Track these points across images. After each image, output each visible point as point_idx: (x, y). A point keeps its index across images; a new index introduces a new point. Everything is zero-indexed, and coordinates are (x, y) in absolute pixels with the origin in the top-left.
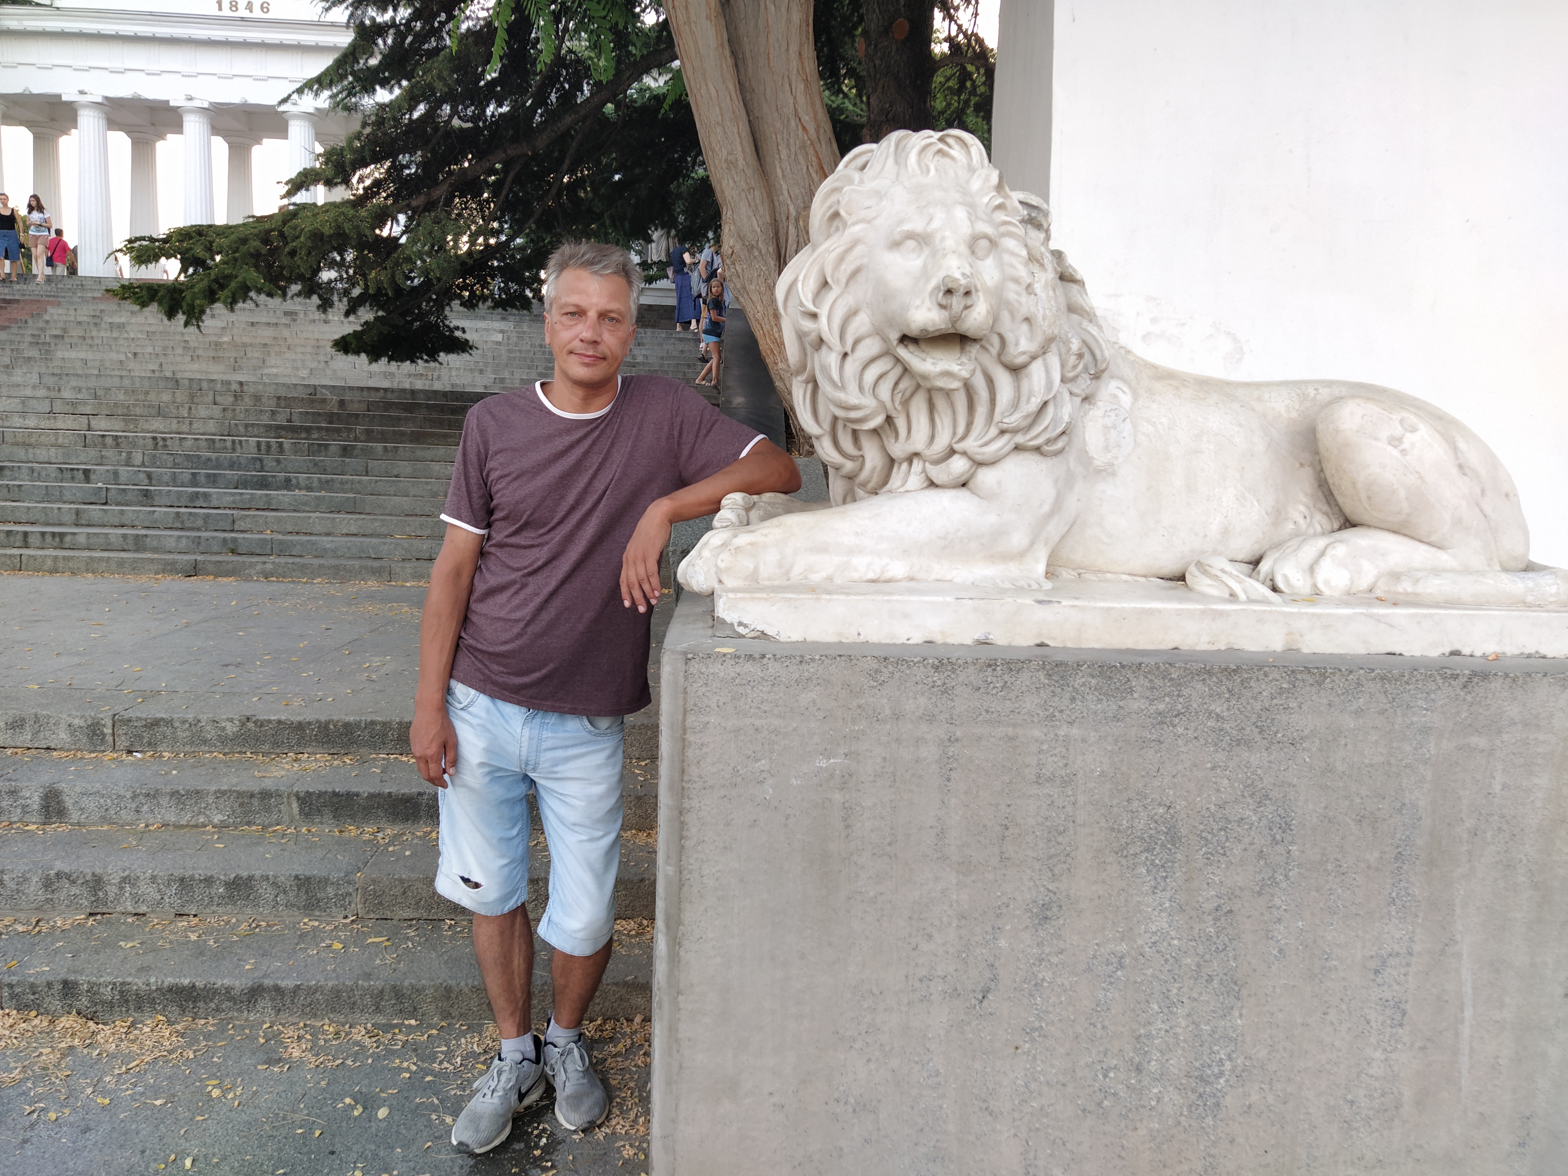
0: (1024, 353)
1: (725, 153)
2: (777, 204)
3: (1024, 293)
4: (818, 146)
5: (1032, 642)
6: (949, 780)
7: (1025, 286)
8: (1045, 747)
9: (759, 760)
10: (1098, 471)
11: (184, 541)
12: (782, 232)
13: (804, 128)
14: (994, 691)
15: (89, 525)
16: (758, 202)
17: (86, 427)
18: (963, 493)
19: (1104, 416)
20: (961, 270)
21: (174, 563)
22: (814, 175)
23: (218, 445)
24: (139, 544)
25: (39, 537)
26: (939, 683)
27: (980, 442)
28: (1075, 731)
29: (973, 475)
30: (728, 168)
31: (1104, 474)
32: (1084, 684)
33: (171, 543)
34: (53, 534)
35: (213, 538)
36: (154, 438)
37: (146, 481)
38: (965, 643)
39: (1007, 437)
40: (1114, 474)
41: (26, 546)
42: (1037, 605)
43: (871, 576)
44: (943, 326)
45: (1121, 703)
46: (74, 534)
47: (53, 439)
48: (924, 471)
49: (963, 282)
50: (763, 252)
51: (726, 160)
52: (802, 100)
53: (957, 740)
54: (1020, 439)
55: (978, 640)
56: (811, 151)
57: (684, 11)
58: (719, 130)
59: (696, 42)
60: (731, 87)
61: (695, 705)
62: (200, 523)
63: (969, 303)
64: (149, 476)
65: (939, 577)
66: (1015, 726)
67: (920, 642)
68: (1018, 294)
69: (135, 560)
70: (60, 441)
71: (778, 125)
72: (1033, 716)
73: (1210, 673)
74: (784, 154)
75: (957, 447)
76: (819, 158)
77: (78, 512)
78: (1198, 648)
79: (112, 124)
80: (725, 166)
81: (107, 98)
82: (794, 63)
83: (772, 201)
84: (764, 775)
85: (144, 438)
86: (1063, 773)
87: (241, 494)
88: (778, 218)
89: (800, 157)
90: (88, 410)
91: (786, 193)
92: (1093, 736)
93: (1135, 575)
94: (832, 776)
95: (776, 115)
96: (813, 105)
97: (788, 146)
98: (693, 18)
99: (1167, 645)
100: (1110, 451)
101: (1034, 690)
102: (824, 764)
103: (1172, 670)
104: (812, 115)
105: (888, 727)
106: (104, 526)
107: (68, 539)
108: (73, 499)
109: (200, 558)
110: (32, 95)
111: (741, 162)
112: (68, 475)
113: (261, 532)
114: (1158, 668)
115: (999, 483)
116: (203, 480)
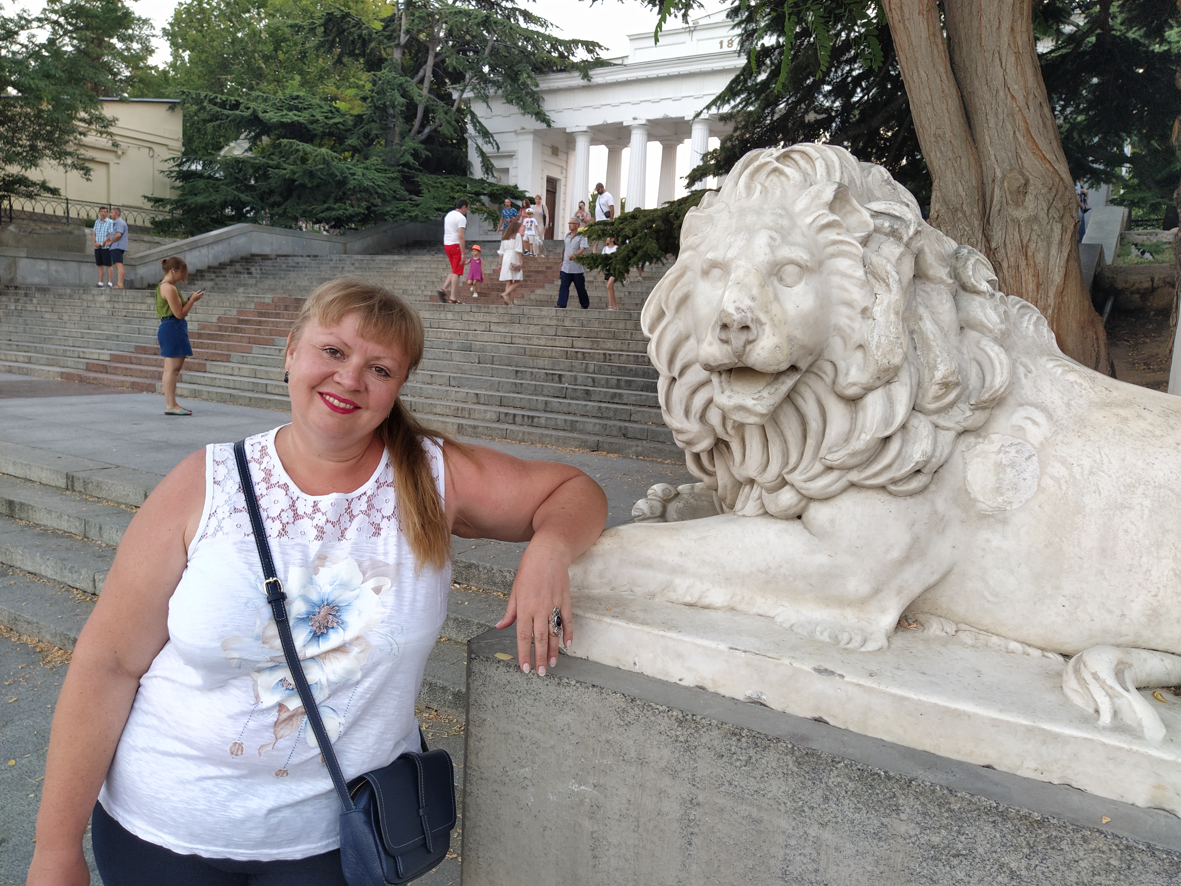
0: (854, 384)
1: (933, 127)
2: (984, 168)
3: (859, 317)
4: (1026, 112)
5: (809, 715)
6: (690, 844)
7: (859, 310)
8: (793, 842)
9: (523, 767)
10: (983, 516)
11: (598, 426)
12: (988, 194)
13: (1013, 97)
14: (738, 764)
15: (551, 412)
16: (964, 168)
17: (570, 345)
18: (796, 526)
19: (999, 451)
20: (736, 304)
21: (586, 442)
22: (1021, 139)
23: (640, 360)
24: (572, 427)
25: (521, 417)
26: (682, 739)
27: (804, 477)
28: (827, 835)
29: (805, 508)
30: (937, 142)
31: (992, 520)
32: (839, 785)
33: (590, 428)
34: (528, 417)
35: (614, 426)
36: (605, 354)
37: (591, 384)
38: (736, 697)
39: (835, 475)
40: (1004, 522)
41: (514, 423)
42: (816, 674)
43: (688, 599)
44: (726, 361)
45: (885, 820)
46: (539, 417)
47: (550, 353)
48: (760, 497)
49: (737, 316)
50: (968, 213)
51: (935, 134)
52: (1011, 71)
53: (698, 804)
54: (854, 476)
55: (749, 698)
56: (1018, 117)
57: (899, 11)
58: (929, 108)
59: (909, 36)
60: (942, 69)
61: (476, 701)
62: (612, 414)
63: (751, 338)
64: (593, 380)
65: (761, 612)
66: (760, 808)
67: (692, 685)
68: (850, 318)
69: (566, 438)
70: (554, 354)
71: (987, 96)
72: (779, 804)
73: (1004, 816)
74: (992, 121)
75: (788, 478)
76: (1026, 122)
77: (546, 403)
78: (1019, 773)
79: (651, 137)
80: (933, 139)
81: (648, 120)
82: (1005, 39)
83: (981, 166)
84: (527, 782)
85: (599, 354)
86: (812, 877)
87: (641, 395)
88: (985, 181)
89: (1007, 124)
90: (575, 334)
91: (993, 158)
92: (849, 849)
93: (1029, 645)
94: (582, 802)
95: (985, 88)
96: (1023, 74)
97: (996, 114)
98: (907, 16)
99: (978, 759)
100: (1002, 494)
101: (781, 775)
102: (575, 788)
103: (953, 799)
104: (1022, 83)
105: (633, 769)
106: (558, 412)
107: (536, 420)
108: (548, 393)
109: (601, 439)
110: (608, 125)
111: (948, 135)
112: (550, 377)
113: (646, 423)
114: (934, 791)
115: (832, 521)
116: (623, 384)
